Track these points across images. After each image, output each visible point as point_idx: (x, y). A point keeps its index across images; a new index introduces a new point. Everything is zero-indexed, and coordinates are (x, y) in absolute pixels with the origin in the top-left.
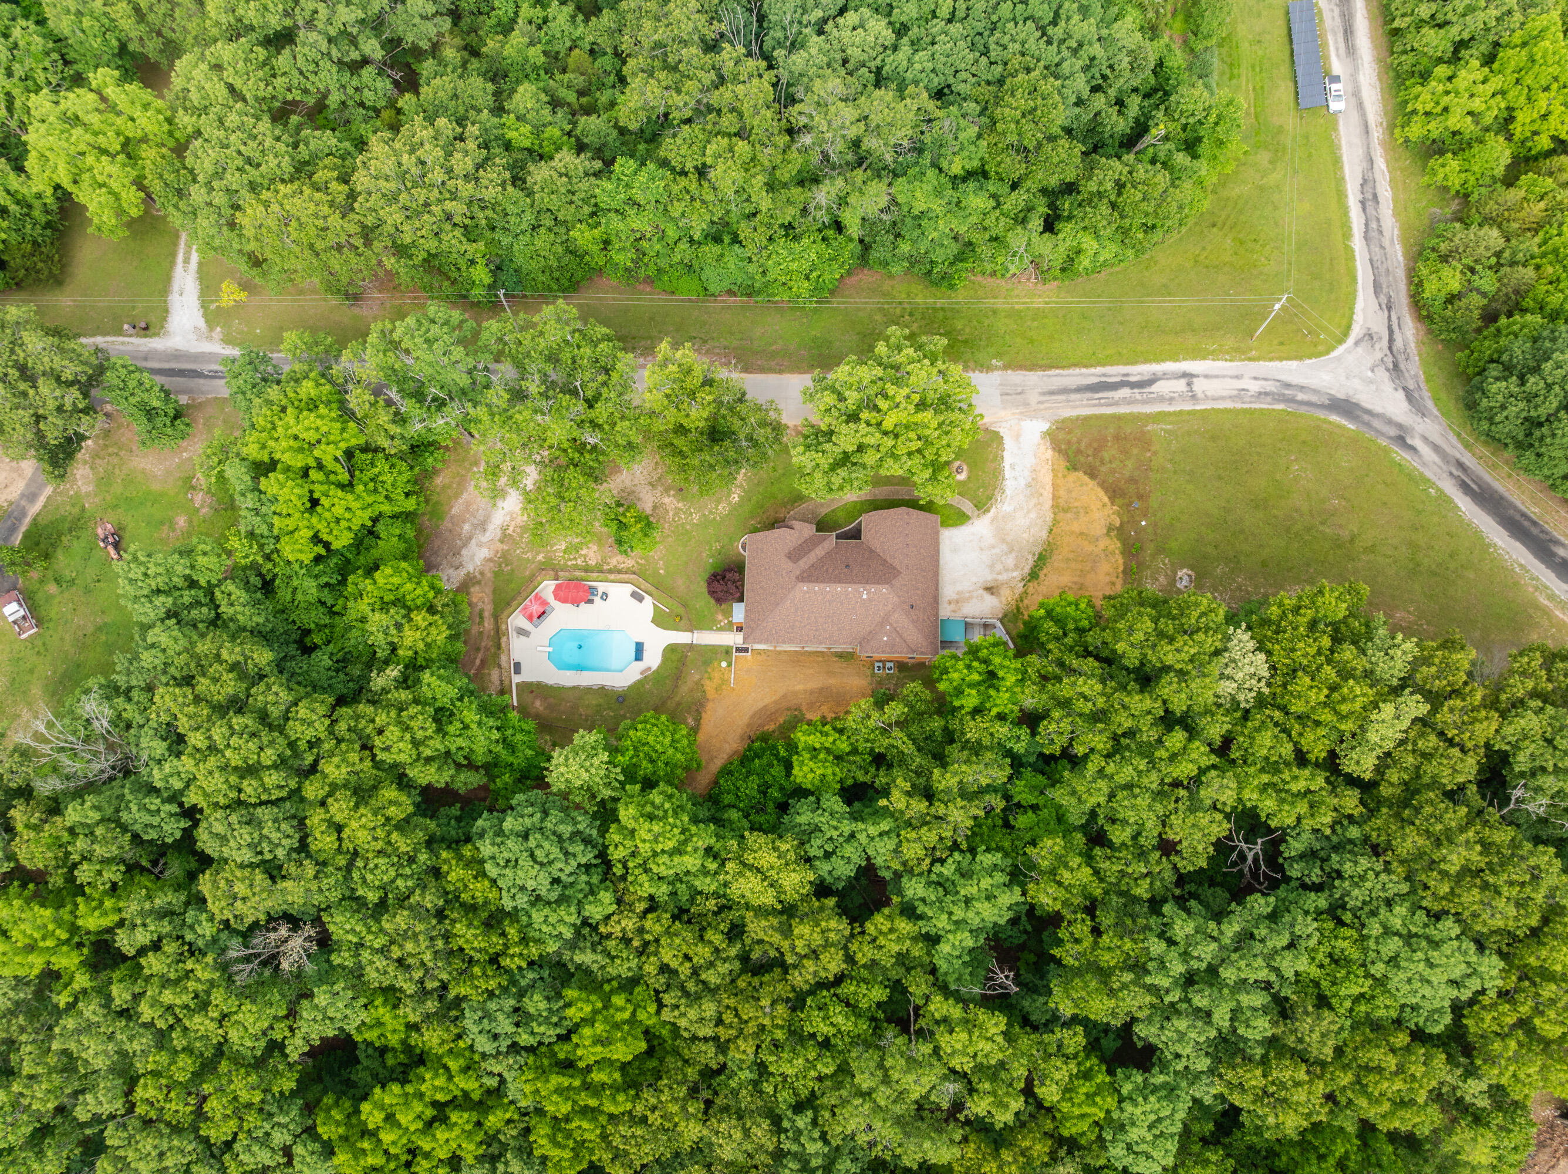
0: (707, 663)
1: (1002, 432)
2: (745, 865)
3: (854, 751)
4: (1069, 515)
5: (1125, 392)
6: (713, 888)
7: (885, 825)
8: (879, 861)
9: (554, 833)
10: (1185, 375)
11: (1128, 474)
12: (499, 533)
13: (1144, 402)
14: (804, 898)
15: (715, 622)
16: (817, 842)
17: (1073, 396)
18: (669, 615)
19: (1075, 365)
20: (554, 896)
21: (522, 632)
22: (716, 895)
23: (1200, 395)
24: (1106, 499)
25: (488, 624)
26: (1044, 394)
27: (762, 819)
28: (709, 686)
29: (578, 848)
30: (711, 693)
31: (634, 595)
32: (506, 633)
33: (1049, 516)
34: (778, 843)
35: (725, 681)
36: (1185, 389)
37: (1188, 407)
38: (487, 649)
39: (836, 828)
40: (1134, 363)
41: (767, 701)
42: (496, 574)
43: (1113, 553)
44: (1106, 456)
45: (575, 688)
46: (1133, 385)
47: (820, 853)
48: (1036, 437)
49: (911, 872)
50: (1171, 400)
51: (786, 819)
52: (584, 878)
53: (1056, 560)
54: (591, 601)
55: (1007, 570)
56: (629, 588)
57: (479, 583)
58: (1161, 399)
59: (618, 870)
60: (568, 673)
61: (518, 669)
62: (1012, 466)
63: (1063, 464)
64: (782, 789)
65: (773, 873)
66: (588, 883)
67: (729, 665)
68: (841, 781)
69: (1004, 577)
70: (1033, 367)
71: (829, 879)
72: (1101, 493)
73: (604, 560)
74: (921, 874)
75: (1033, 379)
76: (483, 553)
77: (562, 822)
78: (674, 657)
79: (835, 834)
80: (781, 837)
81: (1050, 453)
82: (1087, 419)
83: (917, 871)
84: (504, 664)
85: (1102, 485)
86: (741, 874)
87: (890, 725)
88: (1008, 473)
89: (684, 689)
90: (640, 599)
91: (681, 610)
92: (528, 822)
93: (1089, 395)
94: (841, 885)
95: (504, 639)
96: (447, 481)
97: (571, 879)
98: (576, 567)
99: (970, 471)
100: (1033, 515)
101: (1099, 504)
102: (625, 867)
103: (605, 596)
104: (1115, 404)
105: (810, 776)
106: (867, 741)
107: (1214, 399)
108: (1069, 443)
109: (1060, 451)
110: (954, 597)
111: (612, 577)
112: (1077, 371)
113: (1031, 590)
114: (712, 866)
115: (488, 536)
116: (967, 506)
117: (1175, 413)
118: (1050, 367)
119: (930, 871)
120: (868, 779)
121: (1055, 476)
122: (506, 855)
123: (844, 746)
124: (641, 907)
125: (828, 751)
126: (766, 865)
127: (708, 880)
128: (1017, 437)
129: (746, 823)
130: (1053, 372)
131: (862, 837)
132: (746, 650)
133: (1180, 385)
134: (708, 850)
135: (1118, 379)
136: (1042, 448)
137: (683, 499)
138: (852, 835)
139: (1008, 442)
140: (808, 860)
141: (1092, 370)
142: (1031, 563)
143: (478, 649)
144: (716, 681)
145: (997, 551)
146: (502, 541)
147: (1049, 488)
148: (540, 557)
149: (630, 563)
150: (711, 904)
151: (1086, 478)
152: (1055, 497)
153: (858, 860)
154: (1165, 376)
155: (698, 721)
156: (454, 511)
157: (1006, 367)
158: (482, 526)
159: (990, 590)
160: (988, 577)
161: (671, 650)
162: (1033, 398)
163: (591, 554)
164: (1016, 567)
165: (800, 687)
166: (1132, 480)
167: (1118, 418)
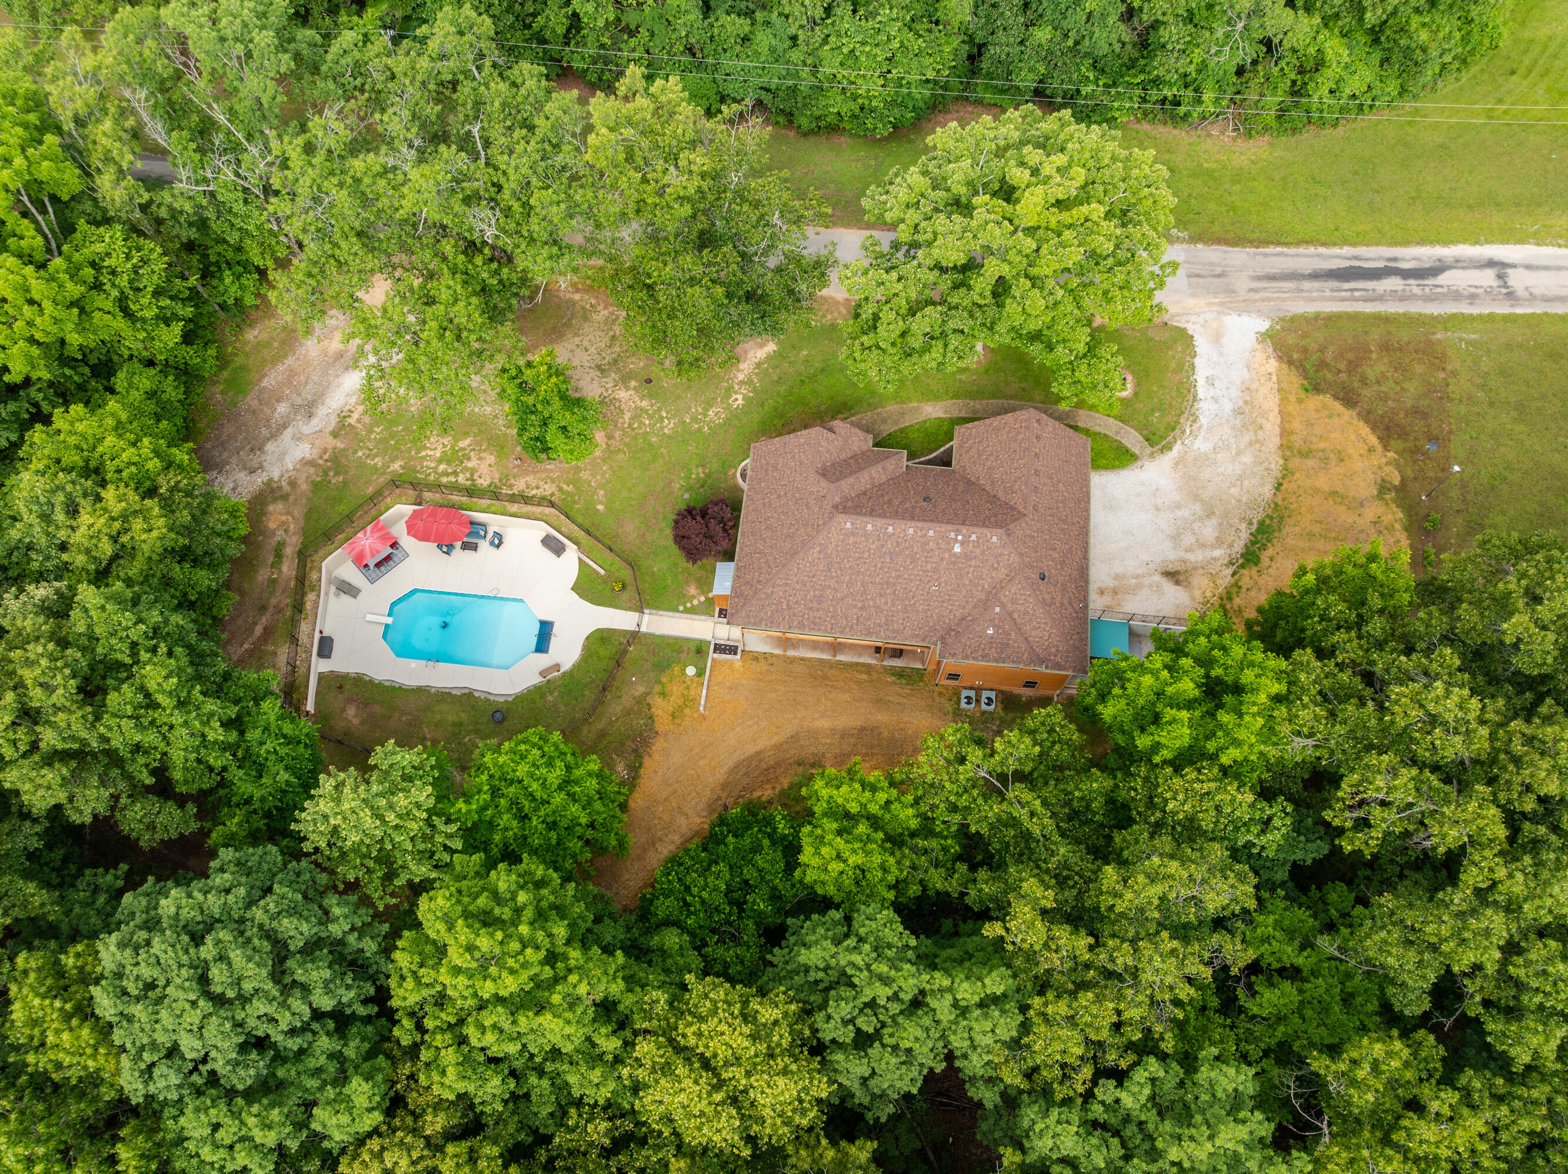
0: (661, 667)
1: (1191, 329)
2: (679, 1050)
3: (927, 828)
4: (1310, 463)
5: (1393, 283)
6: (604, 1094)
7: (996, 982)
8: (974, 1065)
9: (269, 935)
10: (1491, 264)
11: (1409, 404)
12: (334, 421)
13: (1428, 299)
14: (802, 1137)
15: (683, 597)
16: (841, 1009)
17: (1307, 285)
18: (605, 581)
19: (1308, 242)
20: (244, 1078)
21: (347, 589)
22: (611, 1110)
23: (1521, 292)
24: (1373, 440)
25: (288, 568)
26: (1259, 278)
27: (729, 955)
28: (661, 708)
29: (317, 974)
30: (663, 722)
31: (548, 542)
32: (316, 588)
33: (1276, 463)
34: (754, 1005)
35: (690, 702)
36: (1495, 283)
37: (1503, 309)
38: (279, 610)
39: (886, 981)
40: (1406, 243)
41: (762, 744)
42: (316, 487)
43: (1390, 528)
44: (1371, 375)
45: (420, 690)
46: (1406, 274)
47: (847, 1035)
48: (1250, 340)
49: (1046, 1093)
50: (1473, 298)
51: (777, 955)
52: (324, 1043)
53: (1291, 534)
54: (474, 547)
55: (1203, 546)
56: (542, 529)
57: (285, 498)
58: (1456, 296)
59: (404, 1033)
60: (414, 664)
61: (326, 647)
62: (1210, 381)
63: (1295, 381)
64: (775, 896)
65: (737, 1072)
66: (335, 1056)
67: (700, 674)
68: (897, 886)
69: (1197, 557)
70: (1238, 242)
71: (861, 1096)
72: (1365, 430)
73: (505, 480)
74: (1067, 1102)
75: (1238, 256)
76: (303, 451)
77: (293, 911)
78: (603, 652)
79: (883, 992)
80: (763, 993)
81: (1273, 365)
82: (1331, 319)
83: (1060, 1092)
84: (303, 638)
85: (1367, 416)
86: (666, 1069)
87: (1003, 778)
88: (1202, 390)
89: (615, 708)
90: (558, 550)
91: (626, 574)
92: (214, 903)
93: (1335, 284)
94: (885, 1112)
95: (311, 597)
96: (265, 336)
97: (293, 1044)
98: (455, 488)
99: (1138, 384)
100: (1247, 459)
101: (1363, 449)
102: (420, 1028)
103: (498, 541)
104: (1380, 298)
105: (835, 867)
106: (953, 808)
107: (1547, 300)
108: (1305, 350)
109: (1290, 362)
110: (1110, 583)
111: (514, 508)
112: (1312, 250)
113: (1246, 581)
114: (610, 1045)
115: (315, 424)
116: (1132, 439)
117: (1481, 317)
118: (1267, 243)
119: (1088, 1096)
120: (953, 886)
121: (1284, 400)
122: (147, 972)
123: (907, 816)
124: (435, 1124)
125: (875, 822)
126: (723, 1053)
127: (596, 1075)
128: (1217, 338)
129: (693, 959)
130: (1271, 250)
131: (942, 1007)
132: (732, 650)
133: (1487, 278)
134: (606, 1008)
135: (1380, 264)
136: (1260, 356)
137: (651, 396)
138: (917, 1003)
139: (1202, 345)
140: (818, 1049)
141: (1336, 251)
142: (1244, 536)
143: (263, 609)
144: (675, 700)
145: (1185, 513)
146: (335, 434)
147: (1274, 417)
148: (396, 466)
149: (548, 489)
150: (599, 1131)
151: (1337, 406)
152: (1284, 432)
153: (928, 1059)
154: (1458, 263)
155: (635, 770)
156: (265, 383)
157: (1193, 239)
158: (309, 409)
159: (1173, 576)
160: (1171, 555)
161: (600, 638)
162: (1243, 284)
163: (484, 469)
164: (1219, 542)
165: (824, 724)
166: (1416, 412)
167: (1386, 319)
